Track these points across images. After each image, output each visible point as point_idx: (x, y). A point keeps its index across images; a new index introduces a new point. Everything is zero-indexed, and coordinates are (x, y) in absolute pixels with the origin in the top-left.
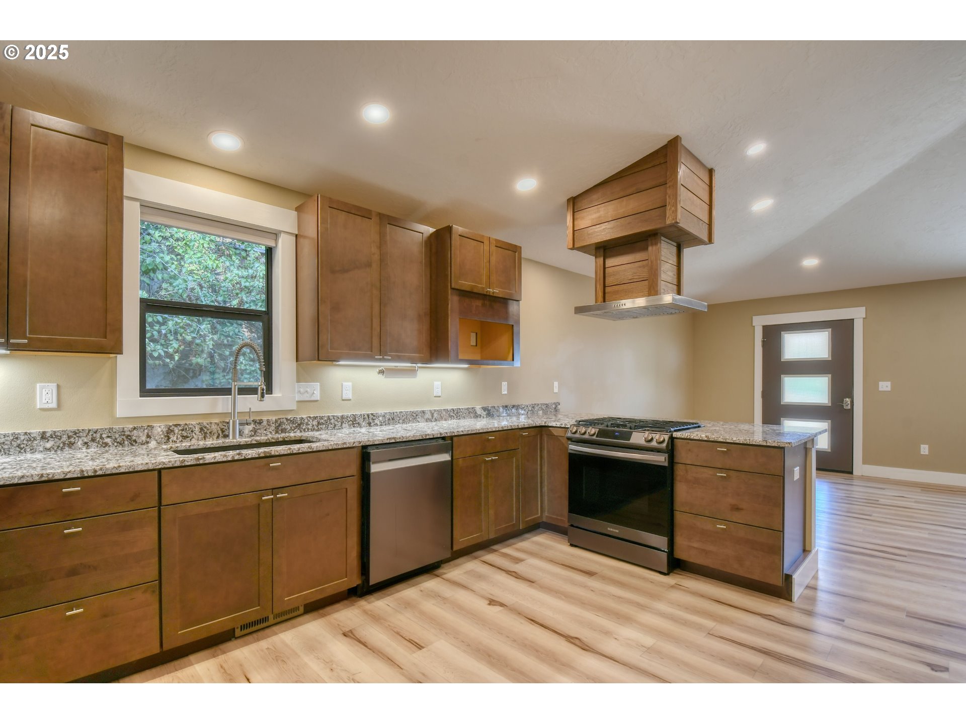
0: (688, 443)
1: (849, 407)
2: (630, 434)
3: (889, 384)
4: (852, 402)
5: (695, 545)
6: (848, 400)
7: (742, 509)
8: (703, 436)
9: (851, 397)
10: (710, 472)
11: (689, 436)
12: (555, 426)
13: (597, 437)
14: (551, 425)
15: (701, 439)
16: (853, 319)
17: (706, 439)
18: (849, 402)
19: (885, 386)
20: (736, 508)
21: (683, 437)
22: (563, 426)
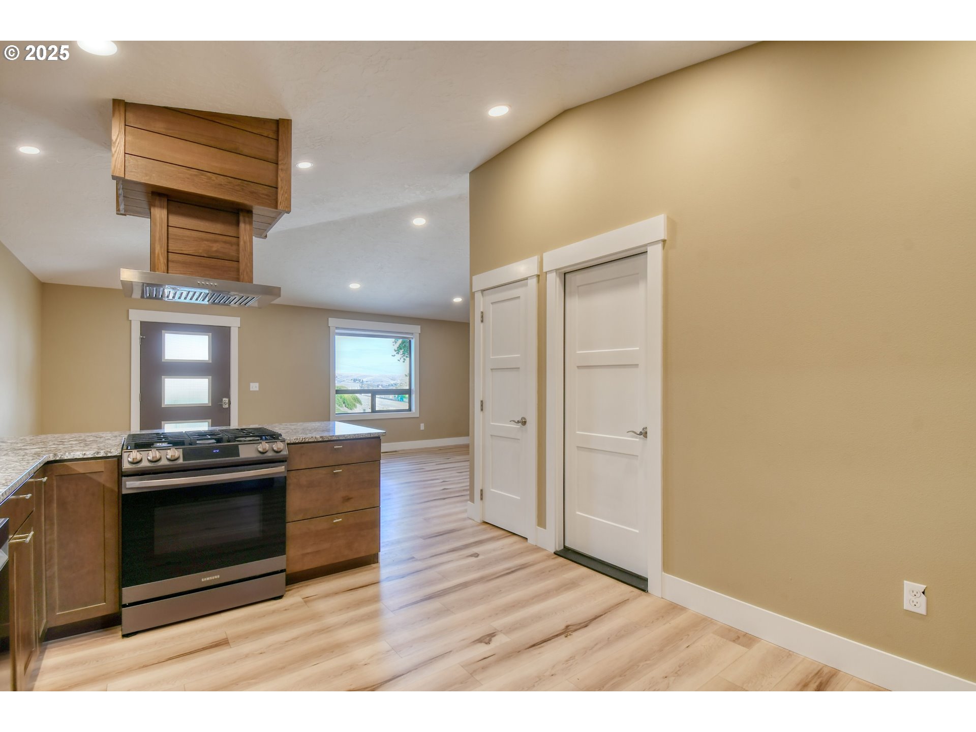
0: (302, 447)
1: (227, 406)
2: (236, 448)
3: (257, 385)
4: (230, 403)
5: (309, 550)
6: (225, 400)
7: (351, 498)
8: (318, 436)
9: (228, 396)
10: (323, 471)
11: (304, 440)
12: (81, 456)
13: (184, 459)
14: (69, 457)
15: (316, 440)
16: (230, 327)
17: (320, 440)
18: (227, 402)
19: (254, 387)
20: (347, 499)
21: (297, 441)
22: (102, 454)
